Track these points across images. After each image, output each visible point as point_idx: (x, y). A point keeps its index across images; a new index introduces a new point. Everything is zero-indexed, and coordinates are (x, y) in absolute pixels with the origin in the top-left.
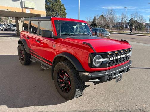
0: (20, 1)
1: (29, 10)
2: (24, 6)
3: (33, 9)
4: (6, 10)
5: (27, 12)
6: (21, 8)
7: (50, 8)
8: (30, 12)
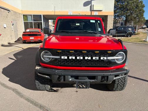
0: (90, 5)
1: (97, 12)
2: (93, 9)
3: (101, 11)
4: (78, 15)
5: (95, 14)
6: (90, 11)
7: (123, 7)
8: (97, 14)
